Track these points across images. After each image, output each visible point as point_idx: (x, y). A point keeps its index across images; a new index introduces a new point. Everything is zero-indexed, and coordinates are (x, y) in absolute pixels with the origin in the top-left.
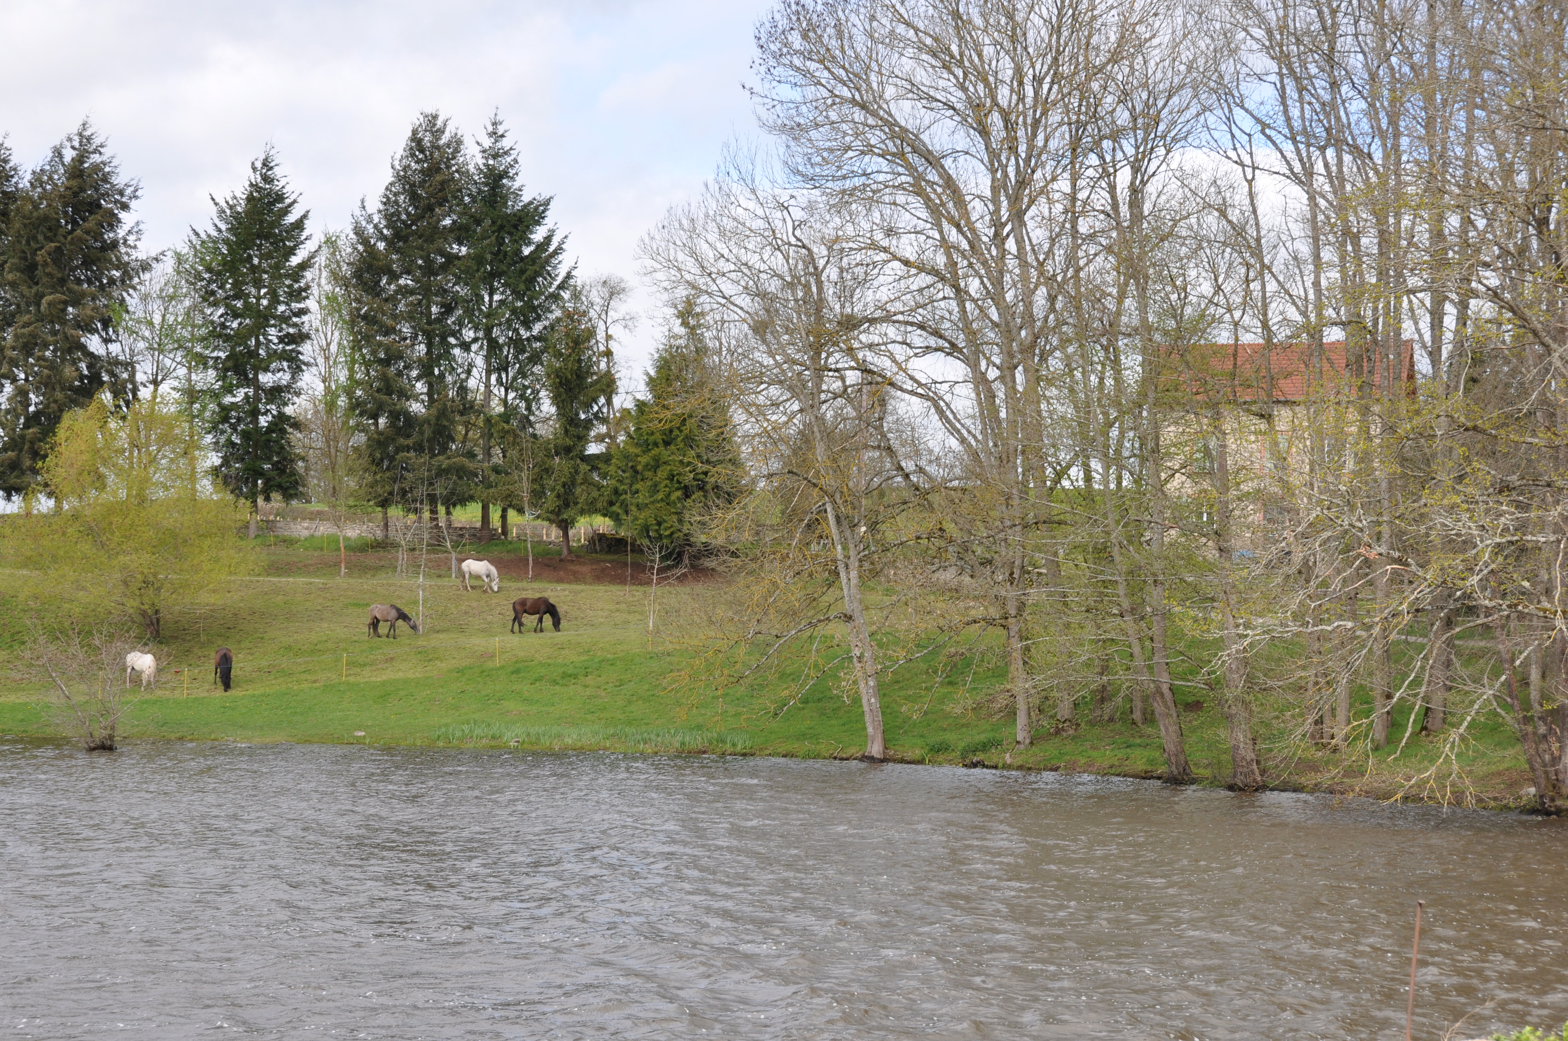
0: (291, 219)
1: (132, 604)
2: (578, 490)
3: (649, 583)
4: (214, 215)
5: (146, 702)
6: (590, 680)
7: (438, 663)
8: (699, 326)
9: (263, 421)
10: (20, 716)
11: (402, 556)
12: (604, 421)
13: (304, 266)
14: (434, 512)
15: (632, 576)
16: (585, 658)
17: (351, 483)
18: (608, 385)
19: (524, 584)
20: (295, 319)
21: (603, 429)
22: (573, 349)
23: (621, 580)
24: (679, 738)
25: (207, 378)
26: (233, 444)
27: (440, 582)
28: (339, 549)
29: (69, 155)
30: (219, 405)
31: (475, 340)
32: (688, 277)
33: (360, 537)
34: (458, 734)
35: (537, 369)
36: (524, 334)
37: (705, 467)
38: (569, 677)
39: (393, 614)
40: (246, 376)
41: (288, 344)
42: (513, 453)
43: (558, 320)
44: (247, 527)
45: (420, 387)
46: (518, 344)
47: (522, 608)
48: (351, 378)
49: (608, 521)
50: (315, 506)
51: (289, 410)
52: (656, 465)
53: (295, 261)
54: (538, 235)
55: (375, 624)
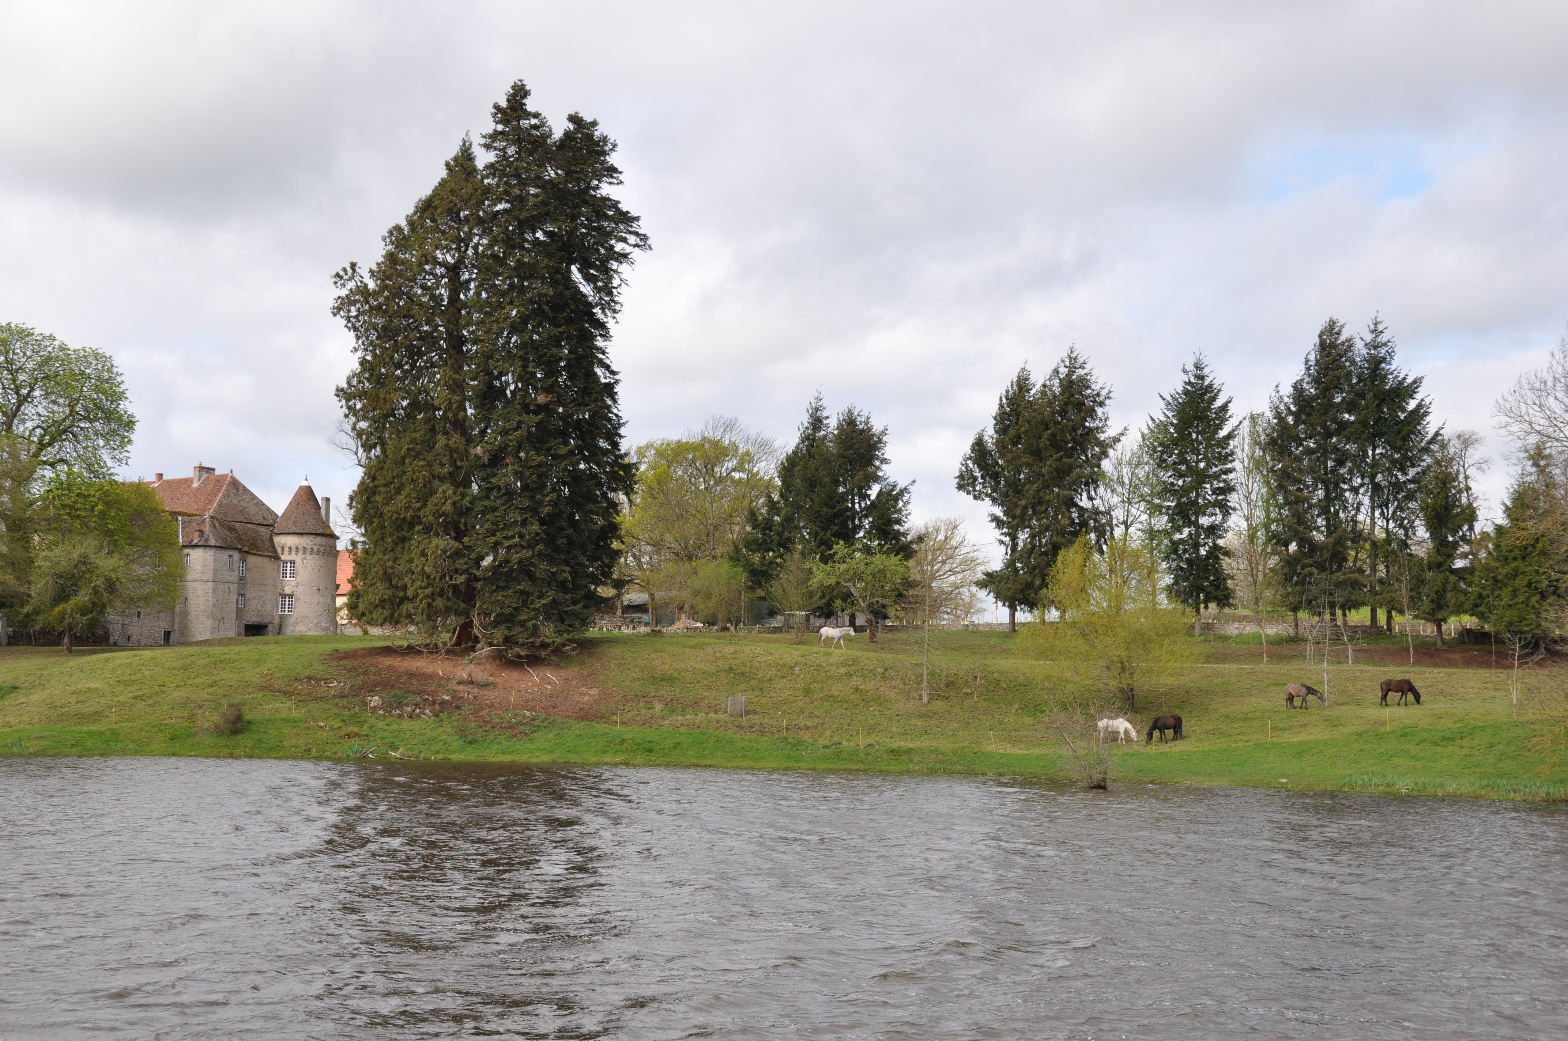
0: (1218, 403)
1: (1113, 683)
2: (1449, 595)
3: (1511, 666)
4: (1163, 407)
5: (1127, 755)
6: (1465, 742)
7: (1341, 728)
8: (1547, 465)
9: (1203, 552)
10: (1042, 764)
11: (1310, 648)
12: (1468, 542)
13: (1230, 436)
14: (1333, 614)
15: (1497, 662)
16: (1460, 725)
17: (1268, 593)
18: (1470, 515)
19: (1407, 668)
20: (1224, 477)
21: (1466, 548)
22: (1442, 488)
23: (1488, 665)
24: (1544, 789)
25: (1162, 522)
26: (1182, 569)
27: (1340, 667)
28: (1261, 643)
29: (1063, 371)
30: (1171, 540)
31: (1362, 485)
32: (1538, 428)
33: (1277, 634)
34: (1360, 782)
35: (1412, 505)
36: (1402, 478)
37: (1559, 576)
38: (1448, 739)
39: (1304, 690)
40: (1190, 519)
41: (1218, 495)
42: (1394, 569)
43: (1429, 466)
44: (1194, 628)
45: (1321, 522)
46: (1397, 486)
47: (1388, 688)
48: (1268, 516)
49: (1475, 619)
50: (1241, 612)
51: (1220, 542)
52: (1515, 574)
53: (1222, 433)
54: (1412, 405)
55: (1291, 698)
